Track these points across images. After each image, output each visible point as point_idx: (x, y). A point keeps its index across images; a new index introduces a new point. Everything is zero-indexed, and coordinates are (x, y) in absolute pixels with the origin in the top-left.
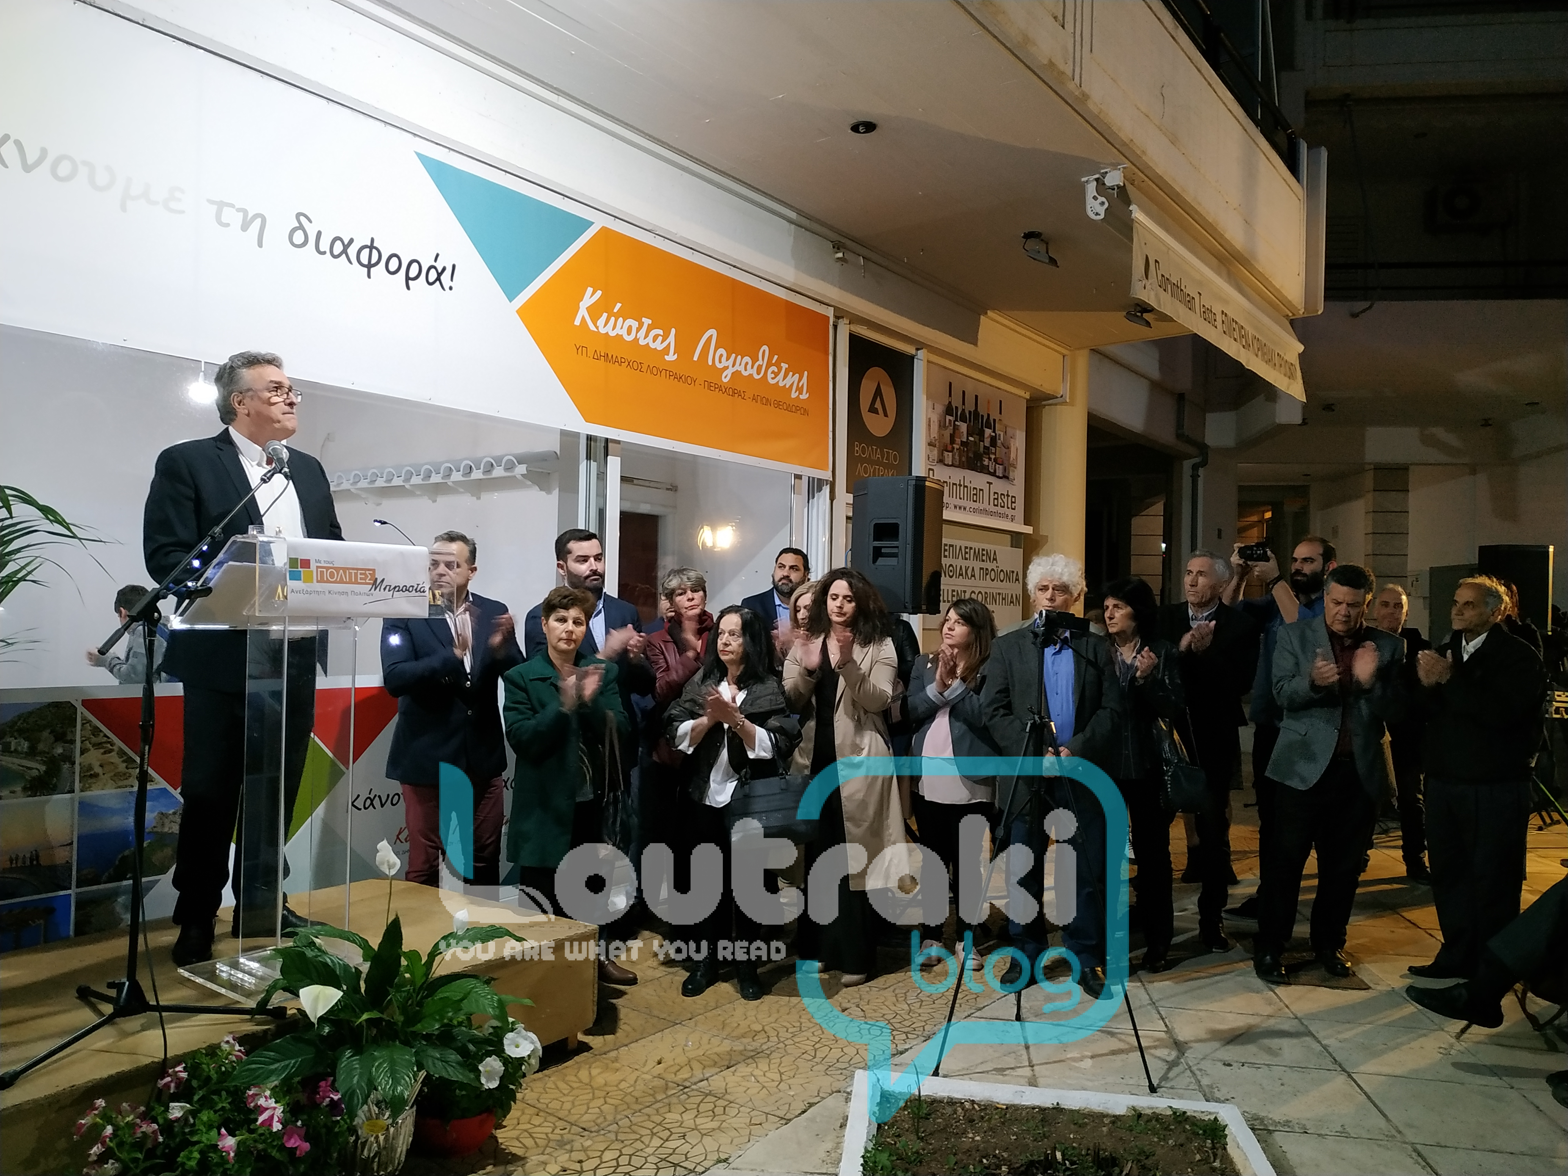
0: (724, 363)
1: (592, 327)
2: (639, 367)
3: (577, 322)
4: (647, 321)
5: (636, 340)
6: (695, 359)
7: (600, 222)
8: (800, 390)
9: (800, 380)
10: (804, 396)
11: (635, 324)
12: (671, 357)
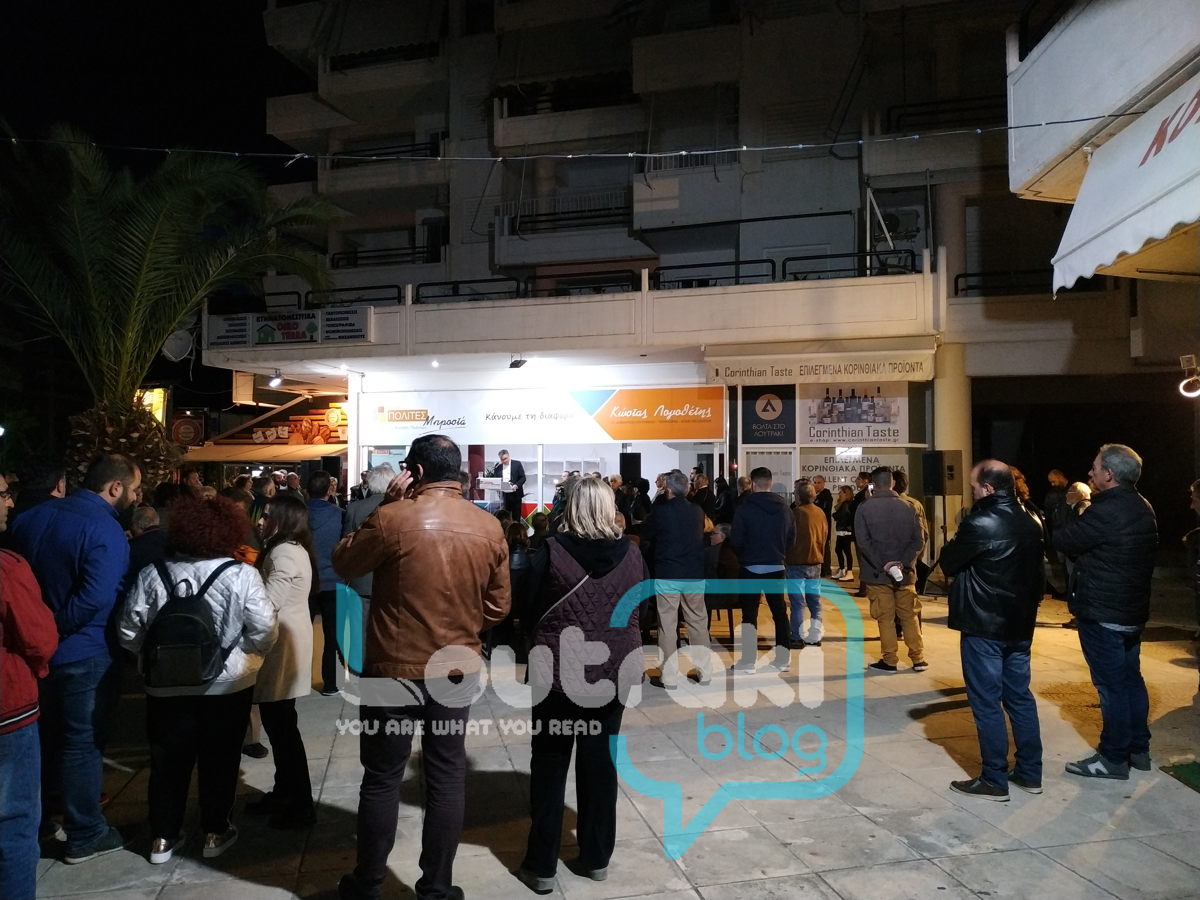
0: (668, 414)
1: (616, 416)
2: (633, 422)
3: (611, 416)
4: (635, 410)
5: (631, 415)
6: (655, 415)
7: (618, 389)
8: (706, 414)
9: (706, 411)
10: (709, 416)
11: (631, 412)
12: (645, 417)
